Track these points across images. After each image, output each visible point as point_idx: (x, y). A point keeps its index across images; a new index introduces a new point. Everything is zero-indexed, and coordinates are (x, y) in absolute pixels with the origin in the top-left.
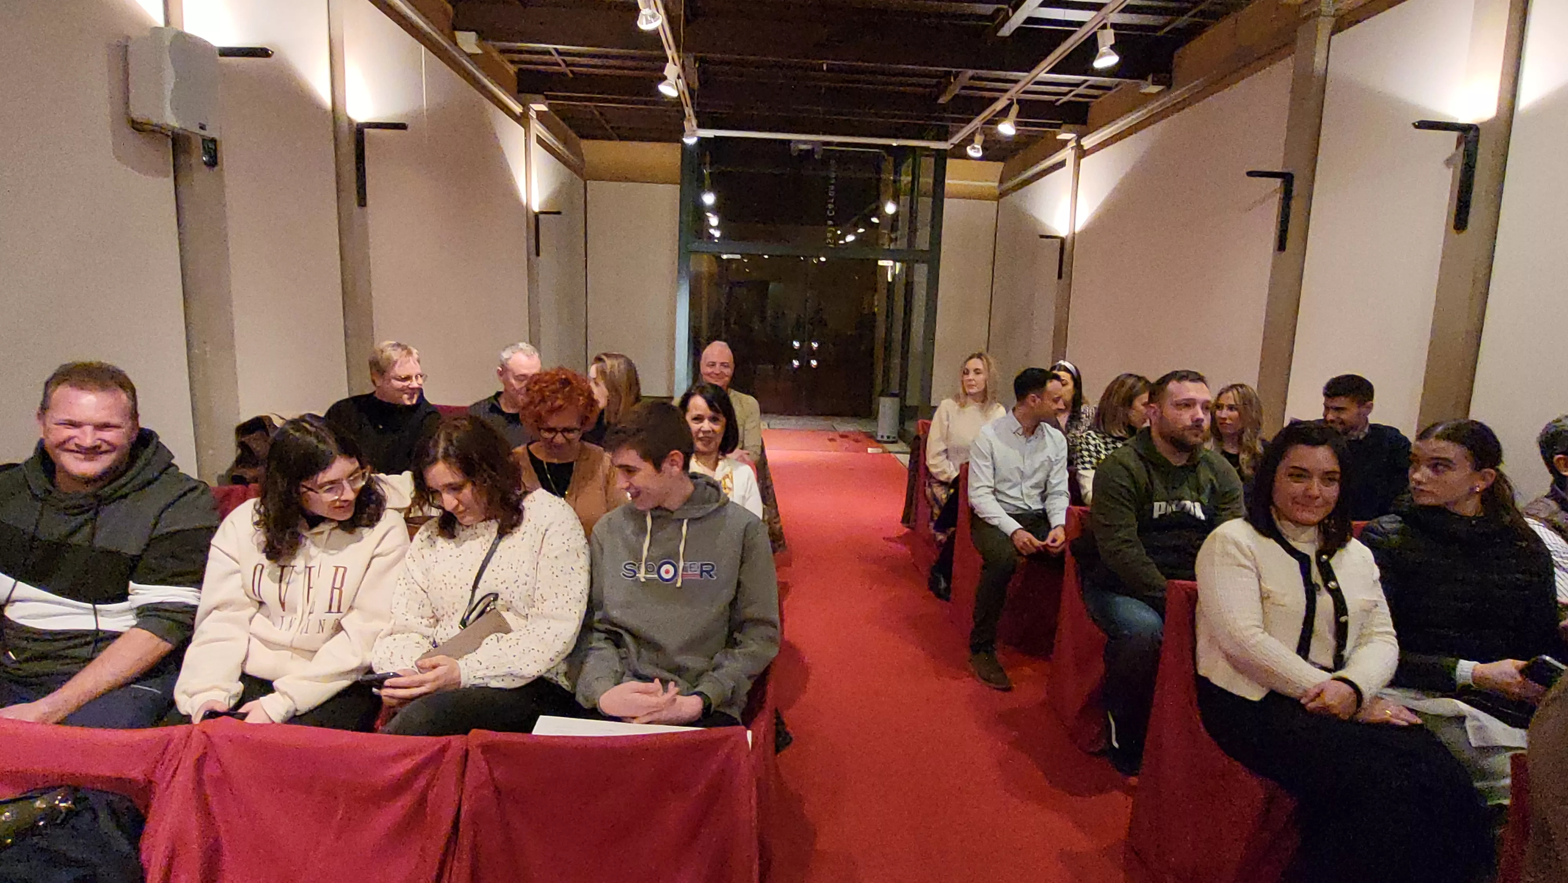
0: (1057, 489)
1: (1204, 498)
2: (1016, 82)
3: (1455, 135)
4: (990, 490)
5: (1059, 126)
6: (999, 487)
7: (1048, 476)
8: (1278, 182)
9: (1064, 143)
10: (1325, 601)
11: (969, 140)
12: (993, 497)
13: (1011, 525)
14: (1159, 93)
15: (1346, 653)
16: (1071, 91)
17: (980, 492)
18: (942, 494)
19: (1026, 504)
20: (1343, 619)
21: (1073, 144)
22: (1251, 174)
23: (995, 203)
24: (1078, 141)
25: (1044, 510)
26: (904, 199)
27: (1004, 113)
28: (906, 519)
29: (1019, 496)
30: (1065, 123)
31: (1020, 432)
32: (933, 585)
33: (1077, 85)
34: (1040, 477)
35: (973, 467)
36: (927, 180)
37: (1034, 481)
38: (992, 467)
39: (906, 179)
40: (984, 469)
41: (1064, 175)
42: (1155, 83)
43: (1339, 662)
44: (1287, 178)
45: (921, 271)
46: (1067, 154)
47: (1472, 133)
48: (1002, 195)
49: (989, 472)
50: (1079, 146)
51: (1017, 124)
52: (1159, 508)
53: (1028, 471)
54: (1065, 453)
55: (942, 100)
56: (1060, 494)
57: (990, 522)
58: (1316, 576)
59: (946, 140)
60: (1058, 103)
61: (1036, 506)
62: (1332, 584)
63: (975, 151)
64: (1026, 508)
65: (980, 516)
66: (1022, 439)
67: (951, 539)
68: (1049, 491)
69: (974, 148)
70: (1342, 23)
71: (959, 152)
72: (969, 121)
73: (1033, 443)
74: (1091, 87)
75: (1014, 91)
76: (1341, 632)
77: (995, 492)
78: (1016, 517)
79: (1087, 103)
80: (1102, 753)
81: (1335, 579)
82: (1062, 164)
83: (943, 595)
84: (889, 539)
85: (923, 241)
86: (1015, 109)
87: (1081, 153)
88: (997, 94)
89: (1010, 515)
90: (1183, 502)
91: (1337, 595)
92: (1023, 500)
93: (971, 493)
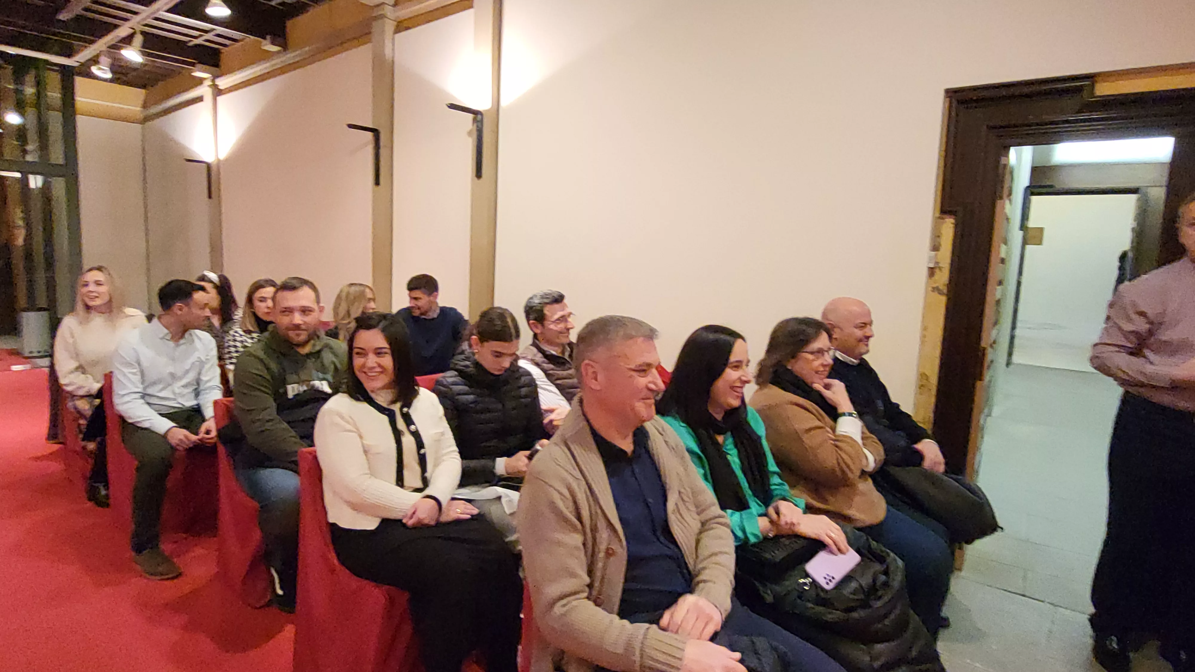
0: (209, 384)
1: (329, 377)
2: (136, 13)
3: (471, 116)
4: (138, 395)
5: (193, 65)
6: (150, 391)
7: (199, 374)
8: (370, 135)
9: (200, 81)
10: (408, 441)
11: (95, 61)
12: (142, 401)
13: (163, 425)
14: (278, 52)
15: (427, 475)
16: (201, 36)
17: (127, 399)
18: (84, 406)
19: (179, 403)
20: (422, 451)
21: (208, 83)
22: (351, 126)
23: (139, 126)
24: (213, 81)
25: (198, 405)
26: (31, 112)
27: (128, 40)
28: (53, 436)
29: (172, 396)
30: (200, 63)
31: (169, 337)
32: (93, 496)
33: (206, 32)
34: (191, 377)
35: (118, 376)
36: (54, 95)
37: (184, 382)
38: (139, 373)
39: (30, 90)
40: (130, 376)
41: (202, 110)
42: (273, 43)
43: (426, 482)
44: (375, 132)
45: (59, 186)
46: (204, 90)
47: (479, 117)
48: (146, 119)
49: (137, 379)
50: (214, 86)
51: (144, 54)
52: (292, 390)
53: (179, 373)
54: (214, 352)
55: (63, 16)
56: (212, 388)
57: (139, 425)
58: (401, 424)
59: (69, 56)
60: (191, 44)
61: (189, 403)
62: (413, 428)
63: (103, 71)
64: (180, 406)
65: (130, 421)
66: (172, 344)
67: (102, 447)
68: (202, 387)
69: (100, 69)
70: (402, 26)
71: (85, 71)
72: (92, 42)
73: (183, 347)
74: (219, 35)
75: (135, 21)
76: (422, 460)
77: (144, 396)
78: (168, 416)
79: (217, 49)
80: (268, 604)
81: (414, 424)
82: (200, 99)
83: (103, 503)
84: (37, 459)
85: (57, 156)
86: (138, 39)
87: (218, 92)
88: (117, 22)
89: (162, 415)
90: (312, 383)
91: (416, 435)
92: (174, 399)
93: (116, 400)
